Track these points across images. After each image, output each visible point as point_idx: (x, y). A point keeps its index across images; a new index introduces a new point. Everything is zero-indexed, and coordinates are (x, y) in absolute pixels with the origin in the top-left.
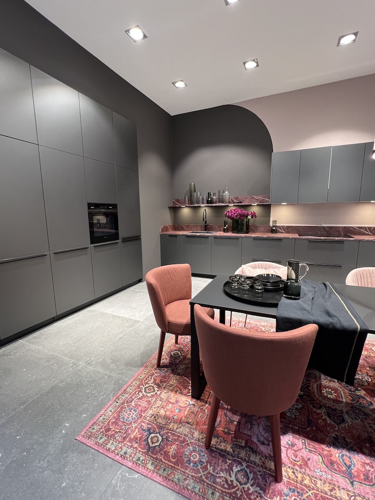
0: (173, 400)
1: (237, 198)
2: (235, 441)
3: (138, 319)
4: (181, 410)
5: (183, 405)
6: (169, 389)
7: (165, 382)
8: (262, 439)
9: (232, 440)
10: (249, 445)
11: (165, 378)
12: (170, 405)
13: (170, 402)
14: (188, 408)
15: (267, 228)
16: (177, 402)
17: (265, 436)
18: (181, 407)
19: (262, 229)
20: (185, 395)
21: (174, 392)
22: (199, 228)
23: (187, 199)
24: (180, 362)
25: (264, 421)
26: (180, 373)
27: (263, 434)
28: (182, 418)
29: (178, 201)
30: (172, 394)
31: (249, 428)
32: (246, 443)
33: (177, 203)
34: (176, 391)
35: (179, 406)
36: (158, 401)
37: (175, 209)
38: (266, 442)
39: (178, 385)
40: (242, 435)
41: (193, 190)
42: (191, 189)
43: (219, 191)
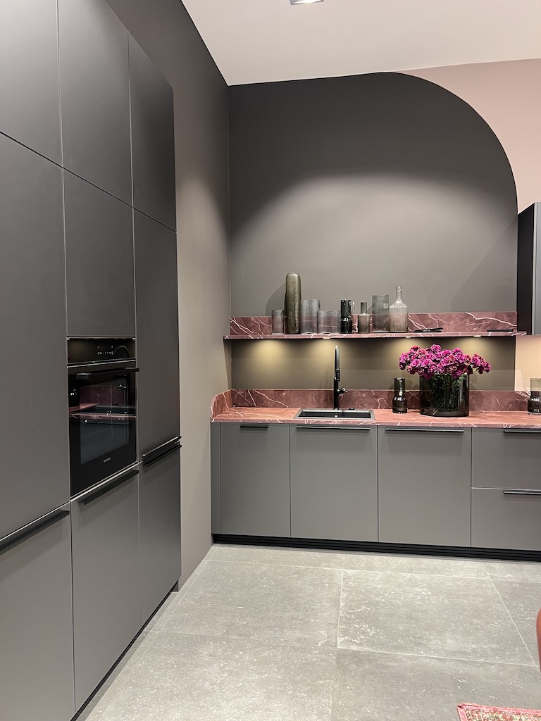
1: (422, 318)
15: (510, 400)
19: (494, 401)
22: (311, 398)
23: (278, 318)
29: (246, 321)
33: (243, 328)
37: (237, 346)
41: (295, 293)
42: (291, 290)
43: (374, 298)
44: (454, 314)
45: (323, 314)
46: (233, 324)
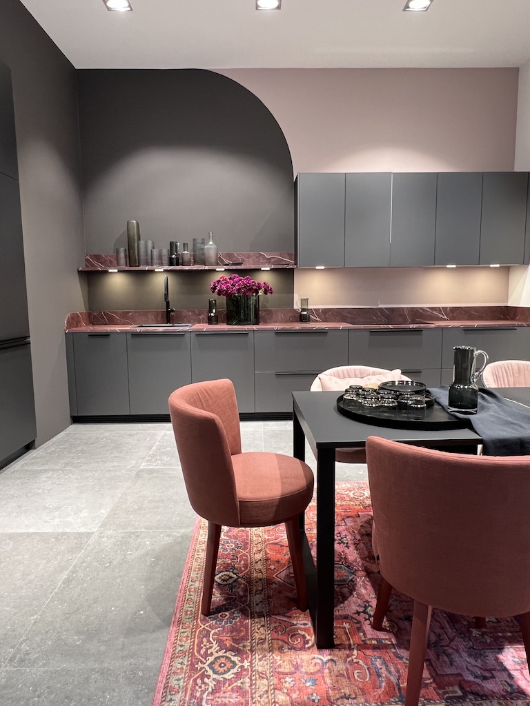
0: (287, 668)
1: (230, 256)
2: (445, 693)
3: (82, 530)
4: (316, 680)
5: (312, 669)
6: (263, 650)
7: (244, 638)
8: (479, 673)
9: (438, 694)
10: (468, 689)
11: (239, 631)
12: (287, 679)
13: (283, 673)
14: (326, 671)
16: (297, 667)
17: (479, 665)
18: (311, 674)
20: (303, 649)
21: (277, 652)
23: (122, 255)
24: (245, 591)
25: (461, 642)
26: (261, 612)
27: (474, 663)
28: (327, 693)
29: (98, 258)
30: (277, 657)
31: (448, 663)
32: (462, 688)
33: (95, 263)
34: (281, 649)
35: (307, 673)
36: (258, 682)
37: (91, 277)
38: (487, 674)
39: (276, 636)
40: (446, 679)
41: (134, 235)
42: (131, 233)
43: (194, 240)
44: (252, 253)
45: (156, 252)
46: (87, 260)
